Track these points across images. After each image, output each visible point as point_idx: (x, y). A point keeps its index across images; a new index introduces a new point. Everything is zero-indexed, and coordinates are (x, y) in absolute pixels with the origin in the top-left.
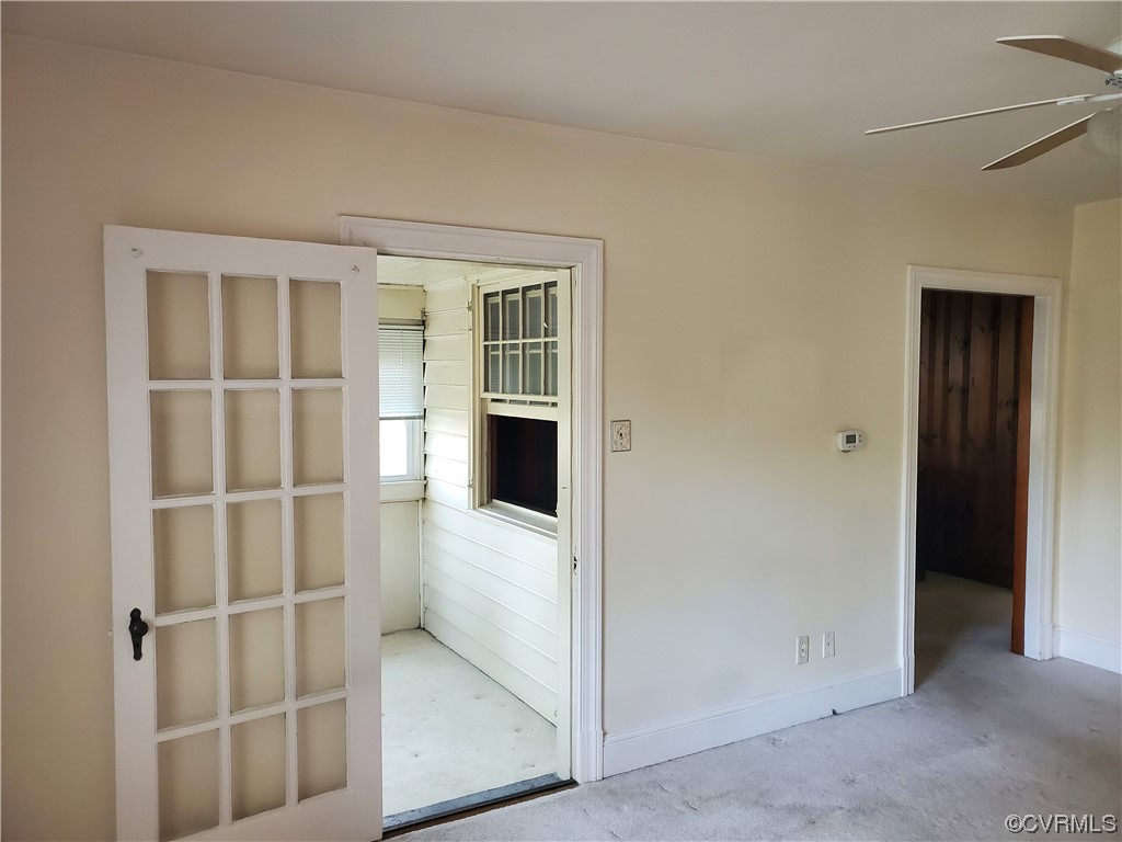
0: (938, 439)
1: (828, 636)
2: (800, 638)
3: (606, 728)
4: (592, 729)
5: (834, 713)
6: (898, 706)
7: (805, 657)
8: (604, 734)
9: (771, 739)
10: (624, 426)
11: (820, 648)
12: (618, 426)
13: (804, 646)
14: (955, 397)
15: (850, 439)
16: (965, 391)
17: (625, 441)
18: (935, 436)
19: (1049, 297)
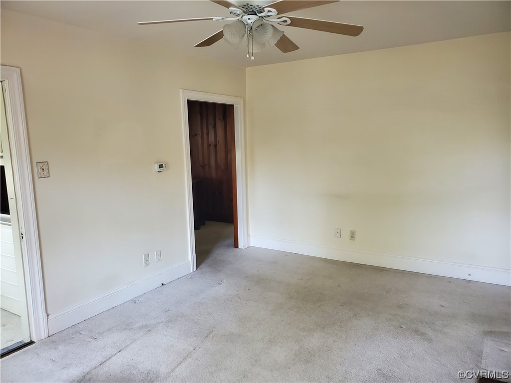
0: (207, 166)
1: (157, 252)
2: (145, 255)
3: (49, 312)
4: (40, 314)
5: (163, 284)
6: (190, 277)
7: (148, 262)
8: (48, 316)
9: (134, 301)
10: (44, 165)
11: (154, 258)
12: (41, 165)
13: (147, 258)
14: (212, 148)
15: (161, 166)
16: (216, 146)
17: (46, 173)
18: (206, 165)
19: (239, 105)
